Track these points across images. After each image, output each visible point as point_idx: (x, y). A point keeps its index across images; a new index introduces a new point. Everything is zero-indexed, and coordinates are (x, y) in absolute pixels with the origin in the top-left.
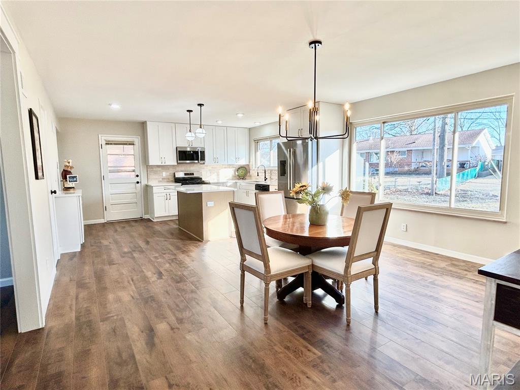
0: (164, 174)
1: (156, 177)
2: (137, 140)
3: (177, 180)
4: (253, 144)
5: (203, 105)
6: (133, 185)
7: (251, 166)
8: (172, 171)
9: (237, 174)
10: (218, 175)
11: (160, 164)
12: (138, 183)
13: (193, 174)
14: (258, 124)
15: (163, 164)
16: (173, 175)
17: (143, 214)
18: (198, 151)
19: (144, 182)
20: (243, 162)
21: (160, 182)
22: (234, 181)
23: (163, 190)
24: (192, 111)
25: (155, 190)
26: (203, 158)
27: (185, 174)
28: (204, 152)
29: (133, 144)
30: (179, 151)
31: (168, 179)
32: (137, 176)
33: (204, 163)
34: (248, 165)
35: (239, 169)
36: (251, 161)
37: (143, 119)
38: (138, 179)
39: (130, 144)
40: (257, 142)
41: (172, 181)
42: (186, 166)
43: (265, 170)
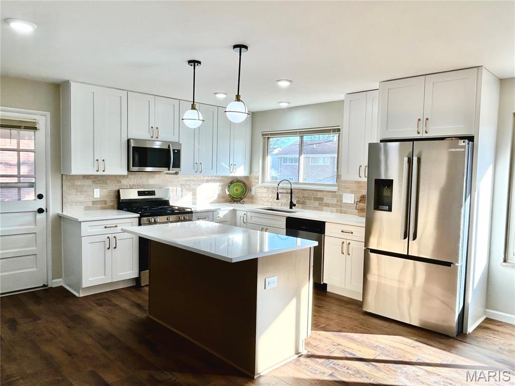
0: (97, 193)
1: (81, 198)
2: (43, 120)
3: (124, 205)
4: (260, 140)
6: (29, 218)
8: (114, 187)
9: (228, 193)
10: (194, 194)
11: (92, 172)
12: (40, 211)
13: (152, 193)
14: (284, 105)
15: (100, 173)
16: (113, 195)
17: (50, 277)
18: (169, 150)
19: (54, 209)
20: (240, 172)
21: (87, 208)
22: (232, 208)
23: (101, 230)
24: (199, 63)
25: (85, 229)
26: (177, 165)
27: (140, 193)
28: (179, 151)
29: (35, 129)
30: (133, 147)
31: (105, 202)
32: (40, 197)
33: (176, 173)
34: (247, 178)
35: (231, 183)
36: (255, 169)
37: (58, 74)
38: (41, 204)
39: (26, 128)
40: (267, 136)
41: (112, 208)
42: (141, 178)
43: (291, 189)
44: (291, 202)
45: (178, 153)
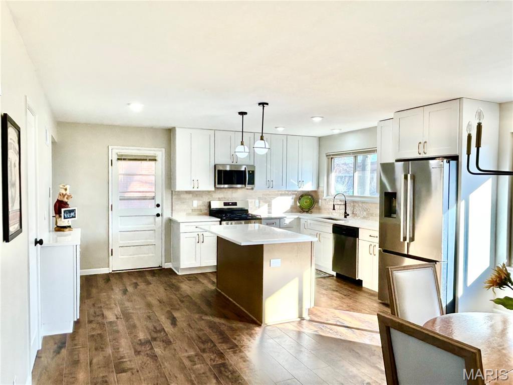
0: (195, 204)
1: (185, 207)
2: (160, 154)
3: (214, 213)
4: (325, 160)
5: (267, 104)
6: (151, 219)
7: (320, 194)
8: (206, 199)
9: (299, 205)
10: (270, 206)
11: (191, 189)
12: (158, 215)
13: (235, 204)
14: (336, 132)
15: (195, 189)
16: (207, 204)
17: (164, 261)
18: (245, 171)
19: (167, 214)
20: (309, 187)
21: (189, 214)
22: (297, 217)
23: (193, 229)
24: (246, 113)
25: (183, 228)
26: (252, 182)
27: (225, 204)
28: (253, 172)
29: (155, 160)
30: (218, 171)
31: (201, 210)
32: (158, 206)
33: (252, 189)
34: (315, 192)
35: (302, 196)
36: (321, 185)
37: (170, 125)
38: (158, 211)
39: (150, 160)
40: (331, 157)
41: (206, 214)
42: (227, 193)
43: (346, 202)
44: (345, 213)
45: (252, 174)
